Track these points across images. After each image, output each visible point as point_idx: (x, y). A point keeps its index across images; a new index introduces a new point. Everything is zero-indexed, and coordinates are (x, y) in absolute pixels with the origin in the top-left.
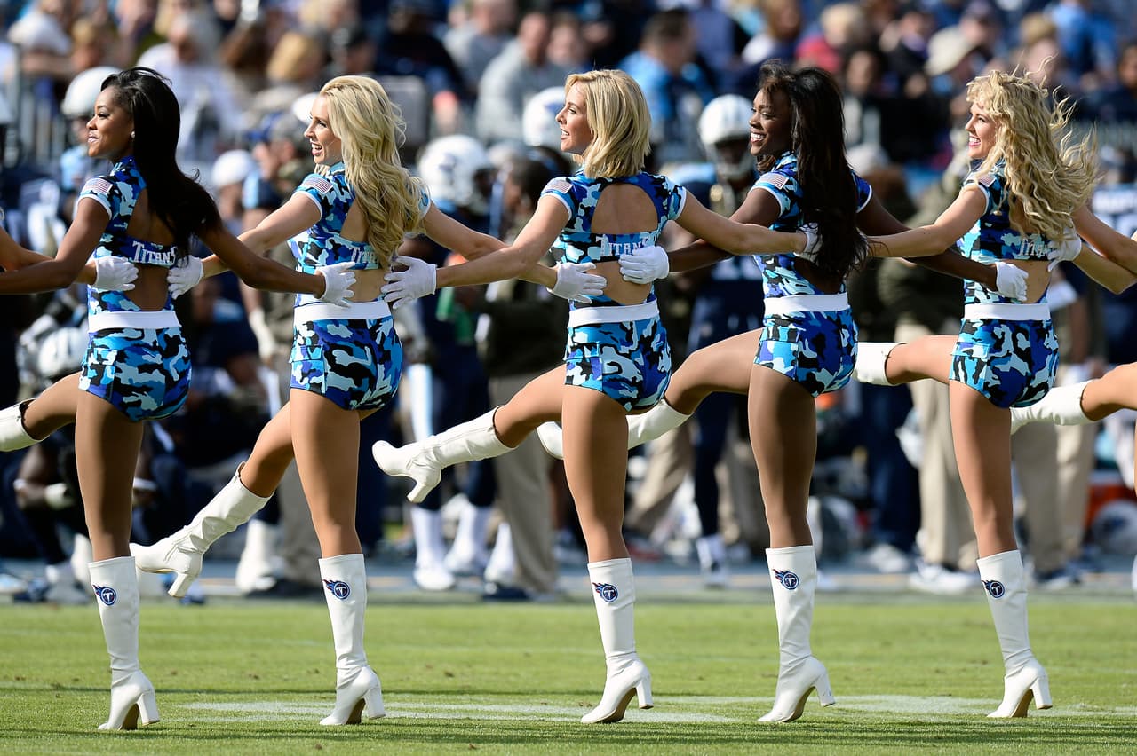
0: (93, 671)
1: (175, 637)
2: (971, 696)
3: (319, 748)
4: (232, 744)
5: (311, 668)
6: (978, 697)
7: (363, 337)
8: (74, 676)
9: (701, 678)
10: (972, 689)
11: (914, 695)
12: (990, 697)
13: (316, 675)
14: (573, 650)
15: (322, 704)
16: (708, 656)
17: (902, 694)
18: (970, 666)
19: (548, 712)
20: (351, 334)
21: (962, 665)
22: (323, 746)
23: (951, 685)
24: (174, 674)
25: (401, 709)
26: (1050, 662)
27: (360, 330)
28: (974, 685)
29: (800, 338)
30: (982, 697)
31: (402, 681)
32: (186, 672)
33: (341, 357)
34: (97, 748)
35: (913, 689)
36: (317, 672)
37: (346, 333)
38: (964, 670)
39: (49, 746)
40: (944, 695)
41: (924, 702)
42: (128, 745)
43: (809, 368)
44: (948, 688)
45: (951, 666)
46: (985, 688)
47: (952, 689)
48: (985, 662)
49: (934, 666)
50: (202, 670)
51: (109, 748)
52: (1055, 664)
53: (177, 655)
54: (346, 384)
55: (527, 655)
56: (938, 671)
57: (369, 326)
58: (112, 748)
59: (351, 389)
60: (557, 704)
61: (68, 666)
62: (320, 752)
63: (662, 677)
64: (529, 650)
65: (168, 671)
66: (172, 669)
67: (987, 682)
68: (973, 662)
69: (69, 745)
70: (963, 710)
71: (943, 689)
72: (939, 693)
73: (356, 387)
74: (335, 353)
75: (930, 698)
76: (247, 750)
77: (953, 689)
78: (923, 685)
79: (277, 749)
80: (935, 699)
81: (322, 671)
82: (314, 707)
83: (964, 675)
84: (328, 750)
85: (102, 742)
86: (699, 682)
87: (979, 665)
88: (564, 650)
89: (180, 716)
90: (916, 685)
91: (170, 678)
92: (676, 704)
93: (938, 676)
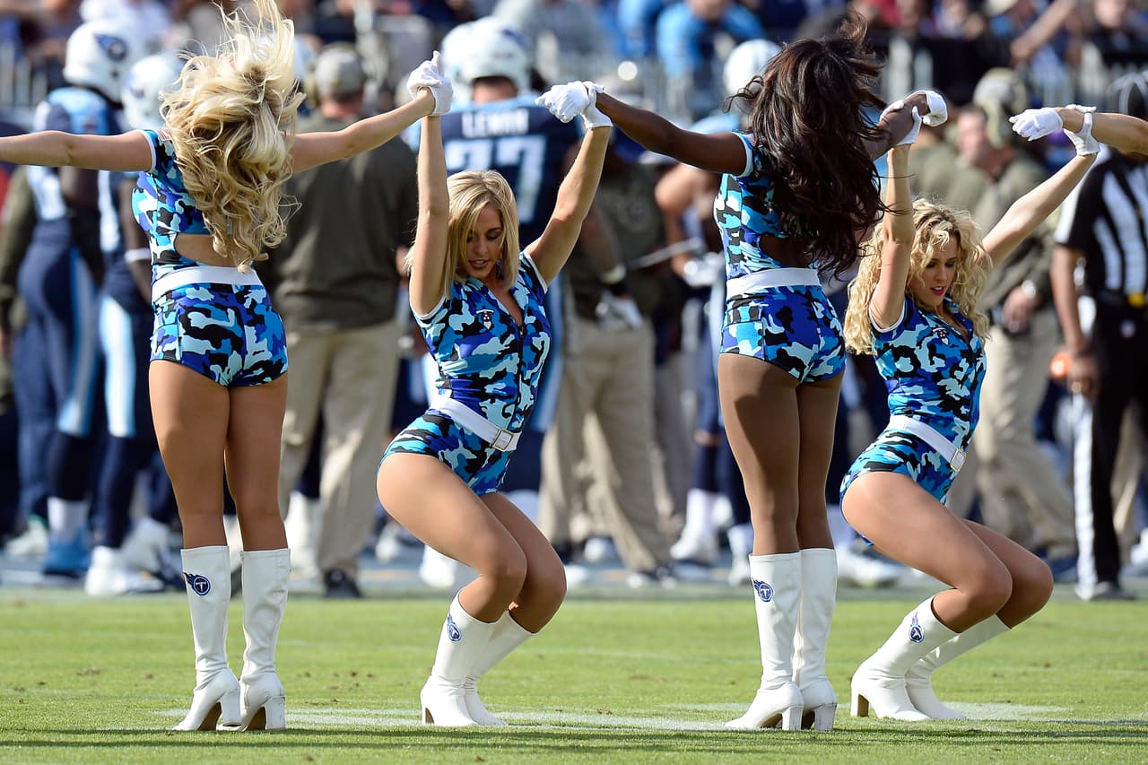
0: (60, 674)
1: (151, 636)
2: (1032, 703)
3: (310, 759)
4: (213, 755)
5: (302, 671)
6: (1039, 703)
7: (227, 300)
8: (39, 679)
9: (733, 683)
10: (1033, 695)
11: (968, 701)
12: (1052, 704)
13: (307, 679)
14: (591, 651)
15: (313, 711)
16: (741, 658)
17: (957, 700)
18: (1031, 670)
19: (563, 721)
20: (213, 297)
21: (1021, 669)
22: (314, 757)
23: (1009, 691)
24: (150, 677)
25: (401, 716)
26: (1120, 665)
27: (225, 294)
28: (1036, 691)
29: (763, 315)
30: (1044, 704)
31: (401, 685)
32: (163, 675)
33: (197, 319)
34: (65, 759)
35: (967, 695)
36: (308, 675)
37: (206, 296)
38: (1025, 674)
39: (11, 756)
40: (1002, 702)
41: (980, 709)
42: (99, 756)
43: (777, 344)
44: (1007, 694)
45: (1009, 669)
46: (1047, 694)
47: (1010, 696)
48: (1047, 666)
49: (992, 669)
50: (180, 673)
51: (78, 759)
52: (1125, 669)
53: (154, 656)
54: (203, 346)
55: (541, 657)
56: (995, 675)
57: (235, 291)
58: (82, 759)
59: (208, 351)
60: (574, 711)
61: (33, 667)
62: (312, 763)
63: (690, 681)
64: (544, 652)
65: (143, 674)
66: (149, 672)
67: (1050, 687)
68: (1035, 665)
69: (34, 755)
70: (1024, 718)
71: (1000, 694)
72: (996, 699)
73: (214, 349)
74: (191, 315)
75: (987, 705)
76: (230, 761)
77: (1012, 695)
78: (978, 691)
79: (264, 760)
80: (992, 706)
81: (313, 675)
82: (305, 714)
83: (1024, 679)
84: (319, 762)
85: (71, 752)
86: (730, 686)
87: (1041, 669)
88: (581, 651)
89: (156, 724)
90: (971, 691)
91: (146, 682)
92: (706, 712)
93: (996, 681)
